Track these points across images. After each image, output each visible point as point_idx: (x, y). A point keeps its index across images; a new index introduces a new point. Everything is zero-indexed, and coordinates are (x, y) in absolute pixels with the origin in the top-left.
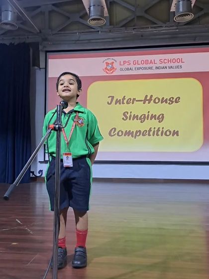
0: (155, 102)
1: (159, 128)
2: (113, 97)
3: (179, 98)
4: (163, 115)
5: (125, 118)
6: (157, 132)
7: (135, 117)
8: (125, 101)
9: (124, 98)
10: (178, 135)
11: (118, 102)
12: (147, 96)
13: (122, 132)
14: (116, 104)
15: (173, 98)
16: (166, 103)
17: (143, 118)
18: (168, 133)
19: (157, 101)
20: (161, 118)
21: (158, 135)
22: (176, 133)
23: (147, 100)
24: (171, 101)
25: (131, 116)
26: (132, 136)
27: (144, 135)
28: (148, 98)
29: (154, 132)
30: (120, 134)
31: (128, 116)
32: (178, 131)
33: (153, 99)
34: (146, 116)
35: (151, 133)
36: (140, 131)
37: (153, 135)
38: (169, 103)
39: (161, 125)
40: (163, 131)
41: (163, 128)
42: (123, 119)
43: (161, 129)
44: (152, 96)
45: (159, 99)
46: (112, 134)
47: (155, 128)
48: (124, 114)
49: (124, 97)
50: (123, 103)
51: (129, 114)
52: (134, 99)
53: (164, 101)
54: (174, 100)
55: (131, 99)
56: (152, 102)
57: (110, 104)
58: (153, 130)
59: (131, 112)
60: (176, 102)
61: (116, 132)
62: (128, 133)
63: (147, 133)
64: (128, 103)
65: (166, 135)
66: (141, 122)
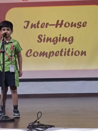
0: (65, 26)
1: (69, 49)
2: (28, 22)
3: (86, 23)
4: (72, 37)
5: (40, 41)
6: (68, 53)
7: (49, 40)
8: (40, 25)
9: (38, 23)
10: (85, 55)
11: (33, 26)
12: (58, 21)
13: (37, 53)
14: (31, 28)
15: (81, 23)
16: (75, 26)
17: (55, 41)
18: (77, 53)
19: (67, 25)
20: (71, 40)
21: (68, 55)
22: (84, 53)
23: (59, 24)
24: (80, 25)
25: (45, 38)
26: (47, 57)
27: (56, 55)
28: (60, 23)
29: (65, 52)
30: (36, 54)
31: (43, 38)
32: (85, 52)
33: (64, 23)
34: (58, 38)
35: (63, 53)
36: (53, 52)
37: (65, 55)
38: (78, 27)
39: (71, 46)
40: (72, 52)
41: (73, 49)
42: (38, 41)
43: (71, 50)
44: (62, 21)
45: (69, 24)
46: (29, 55)
47: (66, 49)
48: (39, 37)
49: (39, 21)
50: (38, 27)
51: (43, 37)
52: (47, 24)
53: (73, 25)
54: (82, 24)
55: (44, 24)
56: (63, 26)
57: (26, 28)
58: (64, 50)
59: (45, 35)
60: (83, 26)
61: (32, 53)
62: (43, 54)
63: (59, 54)
64: (42, 27)
65: (75, 55)
66: (54, 44)
